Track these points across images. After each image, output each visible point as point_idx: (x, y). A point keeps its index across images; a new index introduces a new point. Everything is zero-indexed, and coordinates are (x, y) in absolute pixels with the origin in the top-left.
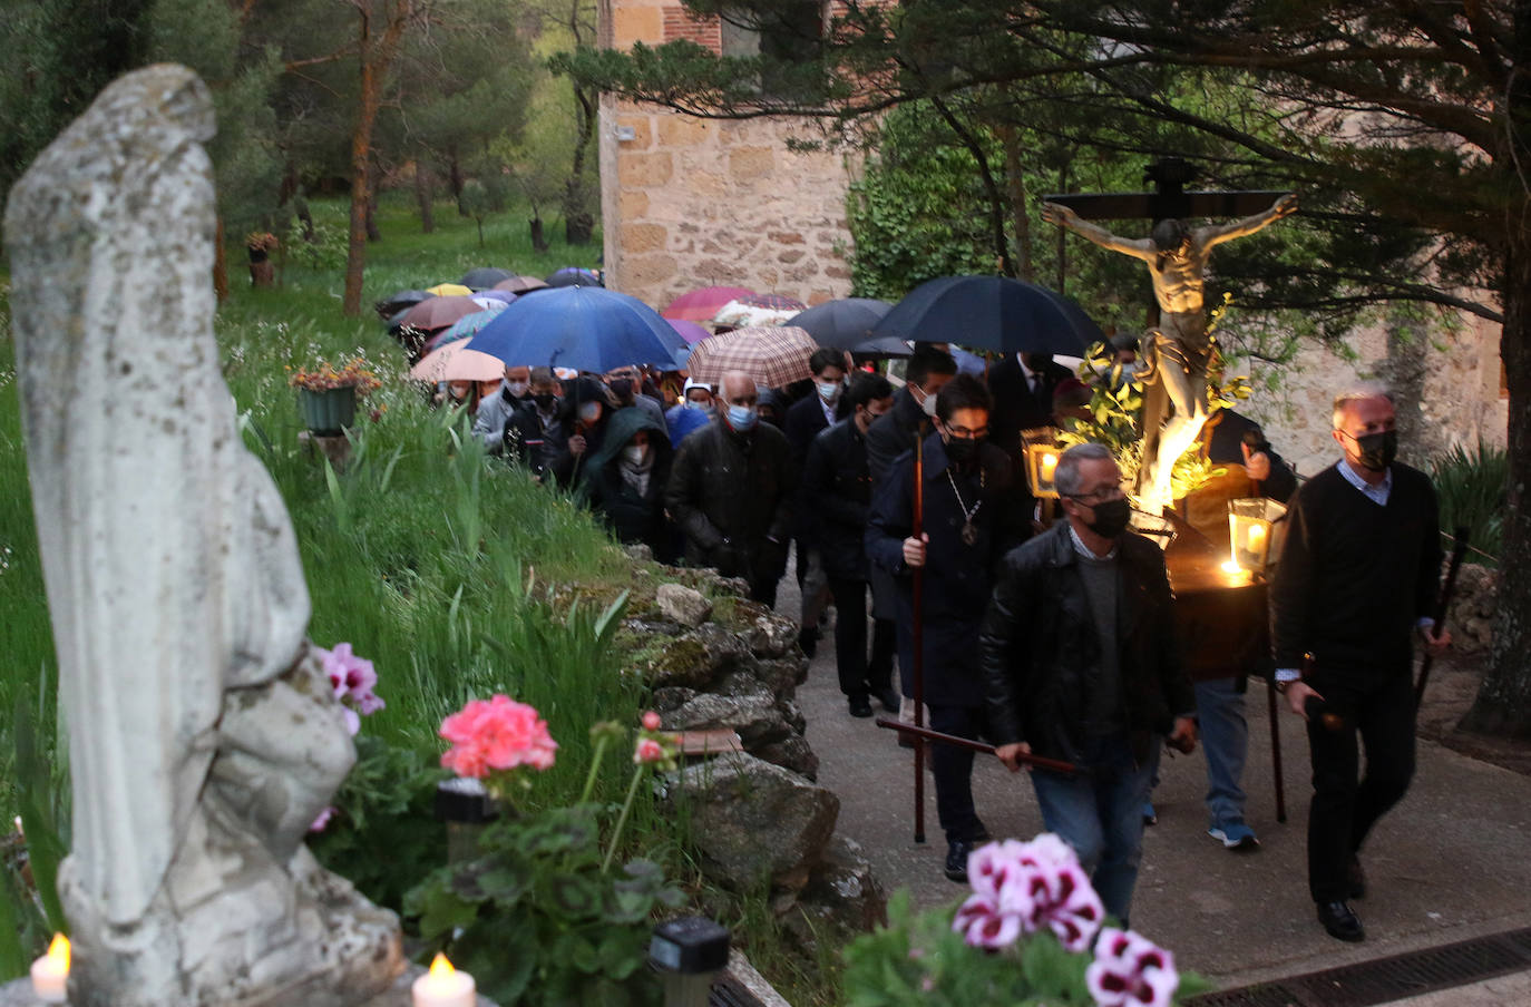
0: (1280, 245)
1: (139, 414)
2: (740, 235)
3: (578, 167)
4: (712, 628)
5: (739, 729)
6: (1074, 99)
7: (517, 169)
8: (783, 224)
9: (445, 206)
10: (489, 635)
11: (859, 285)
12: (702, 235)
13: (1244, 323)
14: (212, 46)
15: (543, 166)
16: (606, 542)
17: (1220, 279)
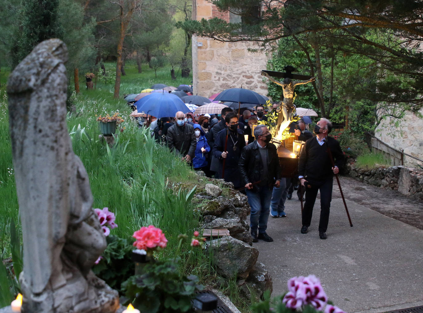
0: (400, 83)
1: (44, 144)
2: (234, 76)
3: (185, 54)
4: (222, 198)
5: (229, 229)
6: (336, 37)
7: (167, 54)
8: (247, 72)
9: (145, 65)
10: (154, 198)
11: (270, 91)
12: (222, 76)
13: (389, 106)
14: (76, 17)
15: (175, 53)
16: (191, 170)
17: (381, 92)
